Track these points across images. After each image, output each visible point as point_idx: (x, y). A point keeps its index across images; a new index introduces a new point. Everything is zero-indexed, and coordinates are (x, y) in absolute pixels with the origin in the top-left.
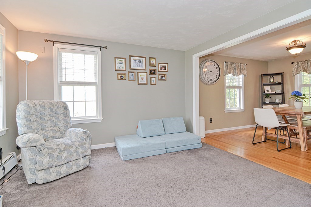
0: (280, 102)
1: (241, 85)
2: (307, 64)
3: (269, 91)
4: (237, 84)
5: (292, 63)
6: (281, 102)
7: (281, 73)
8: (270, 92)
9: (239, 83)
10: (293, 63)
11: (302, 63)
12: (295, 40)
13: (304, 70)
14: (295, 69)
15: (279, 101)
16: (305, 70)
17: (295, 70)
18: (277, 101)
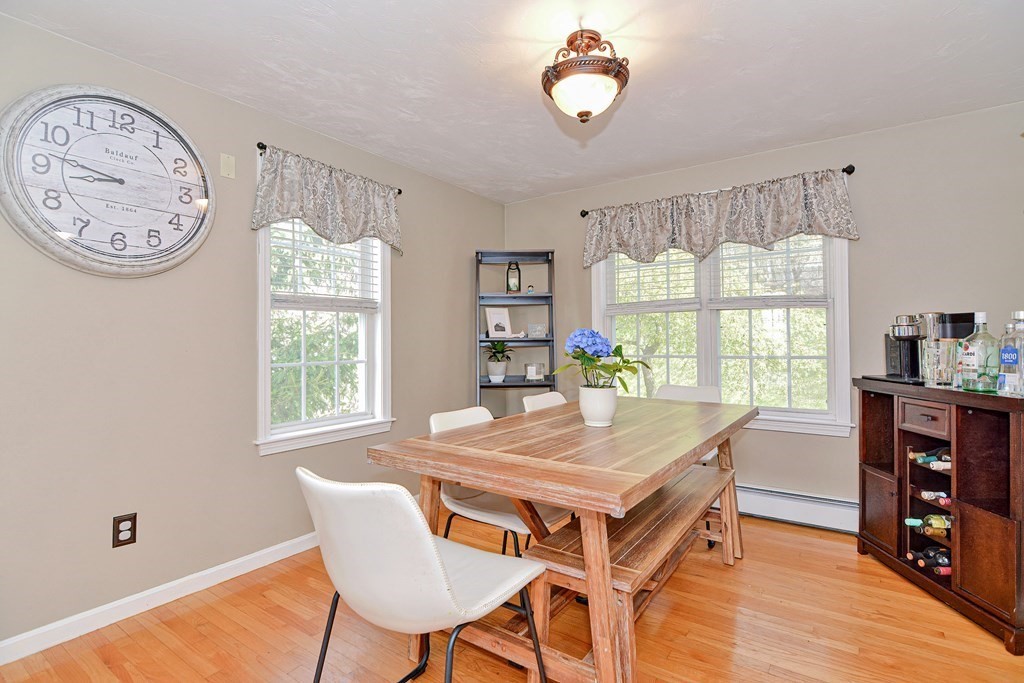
0: (541, 377)
1: (377, 294)
2: (631, 220)
3: (503, 329)
4: (356, 286)
5: (584, 214)
6: (546, 377)
7: (546, 254)
8: (508, 334)
9: (366, 281)
10: (587, 213)
11: (613, 213)
12: (582, 31)
13: (620, 245)
14: (591, 238)
15: (538, 373)
16: (623, 245)
17: (593, 242)
18: (533, 374)
